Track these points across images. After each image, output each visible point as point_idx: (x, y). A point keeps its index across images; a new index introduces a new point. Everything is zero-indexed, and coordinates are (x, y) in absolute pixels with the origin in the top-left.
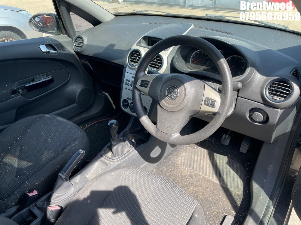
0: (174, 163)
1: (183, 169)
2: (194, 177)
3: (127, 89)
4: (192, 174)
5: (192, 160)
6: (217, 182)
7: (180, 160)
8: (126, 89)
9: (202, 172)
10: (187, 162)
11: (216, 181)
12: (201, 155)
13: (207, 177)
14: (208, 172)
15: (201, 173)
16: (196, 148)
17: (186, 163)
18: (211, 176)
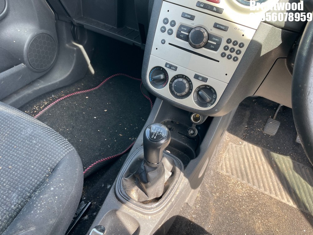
0: (218, 173)
1: (235, 184)
2: (256, 198)
3: (167, 43)
4: (250, 193)
5: (242, 166)
6: (291, 203)
7: (224, 167)
8: (163, 42)
9: (264, 186)
10: (236, 170)
11: (288, 201)
12: (251, 156)
13: (273, 196)
14: (272, 188)
15: (262, 190)
16: (240, 143)
17: (234, 172)
18: (279, 193)
